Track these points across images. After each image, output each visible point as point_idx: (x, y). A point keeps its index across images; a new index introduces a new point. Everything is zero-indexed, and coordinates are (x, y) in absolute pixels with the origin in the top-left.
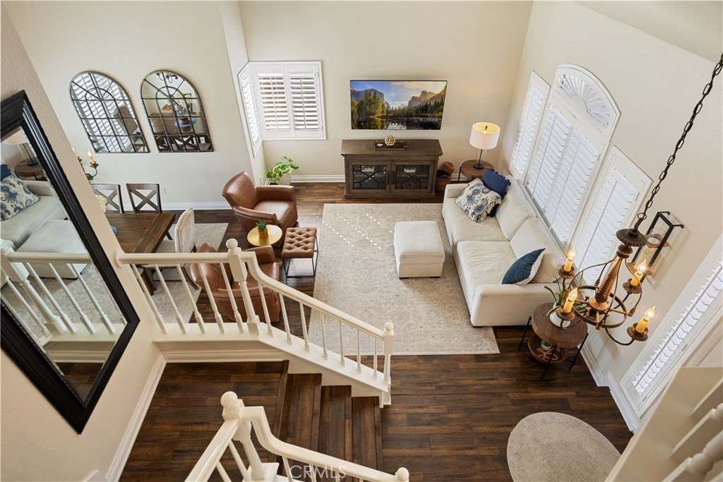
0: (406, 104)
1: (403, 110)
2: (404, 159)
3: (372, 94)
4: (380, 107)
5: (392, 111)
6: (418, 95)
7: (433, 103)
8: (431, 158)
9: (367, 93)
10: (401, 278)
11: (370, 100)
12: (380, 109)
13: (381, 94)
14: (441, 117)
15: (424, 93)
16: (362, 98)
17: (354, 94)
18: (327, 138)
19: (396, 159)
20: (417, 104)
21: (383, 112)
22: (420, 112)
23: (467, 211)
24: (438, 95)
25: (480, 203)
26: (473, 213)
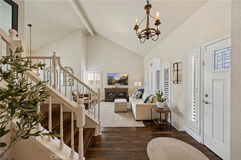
0: (119, 79)
1: (119, 80)
2: (119, 90)
3: (112, 77)
4: (114, 79)
5: (116, 81)
6: (122, 77)
7: (125, 78)
8: (126, 90)
9: (111, 77)
10: (115, 112)
11: (111, 78)
12: (114, 80)
13: (114, 77)
14: (128, 82)
15: (123, 76)
16: (110, 78)
17: (108, 77)
18: (102, 88)
19: (117, 90)
20: (122, 79)
21: (114, 81)
22: (123, 81)
23: (134, 97)
24: (126, 77)
25: (137, 94)
26: (136, 97)
